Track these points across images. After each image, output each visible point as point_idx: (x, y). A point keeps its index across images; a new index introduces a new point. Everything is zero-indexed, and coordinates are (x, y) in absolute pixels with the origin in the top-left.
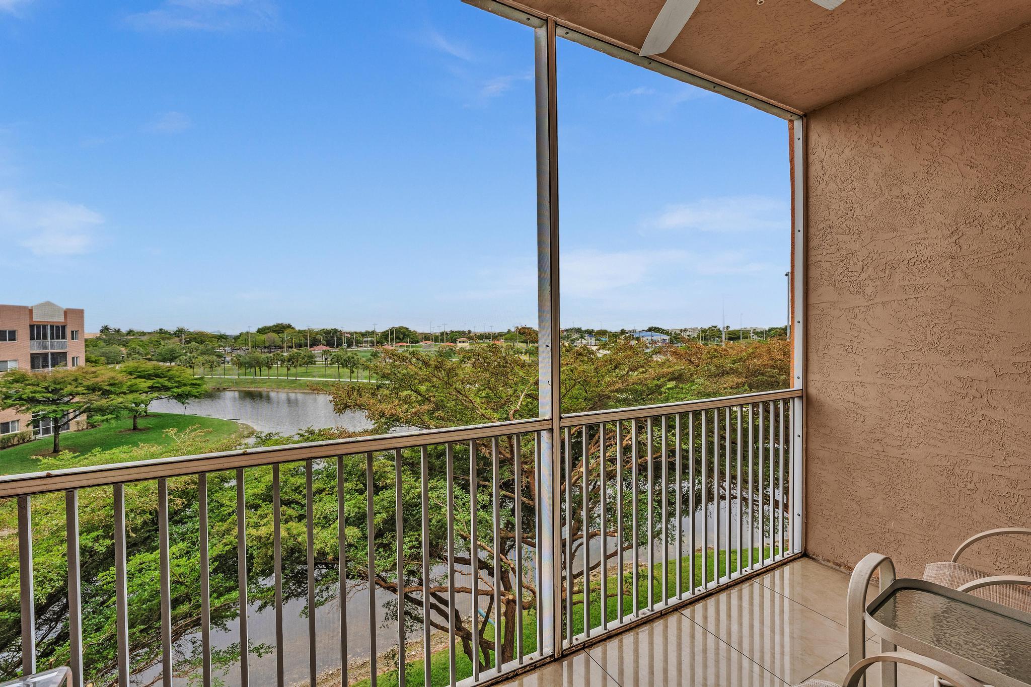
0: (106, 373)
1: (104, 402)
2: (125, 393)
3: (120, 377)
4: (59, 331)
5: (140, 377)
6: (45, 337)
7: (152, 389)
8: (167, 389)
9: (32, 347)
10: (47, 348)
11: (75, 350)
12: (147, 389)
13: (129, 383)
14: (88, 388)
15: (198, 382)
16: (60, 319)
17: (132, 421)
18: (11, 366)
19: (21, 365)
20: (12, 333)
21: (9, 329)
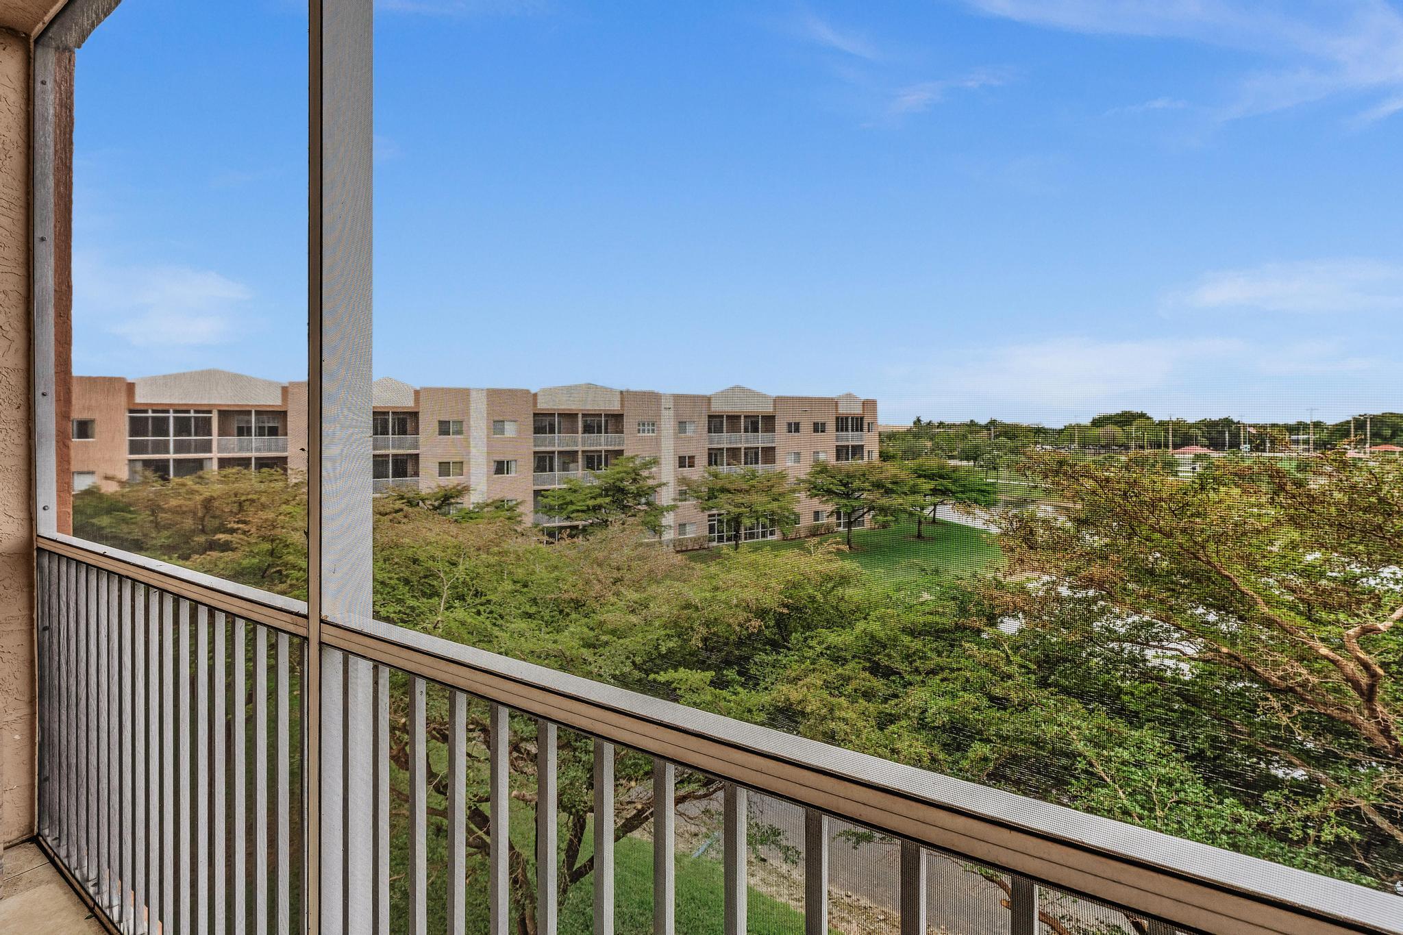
0: (891, 469)
1: (885, 501)
2: (905, 494)
3: (903, 475)
4: (858, 424)
5: (923, 477)
6: (847, 430)
7: (935, 492)
8: (952, 493)
9: (837, 439)
10: (848, 441)
11: (871, 443)
12: (928, 492)
13: (911, 483)
14: (873, 484)
16: (860, 411)
17: (915, 526)
18: (822, 457)
19: (828, 457)
20: (823, 425)
21: (820, 420)
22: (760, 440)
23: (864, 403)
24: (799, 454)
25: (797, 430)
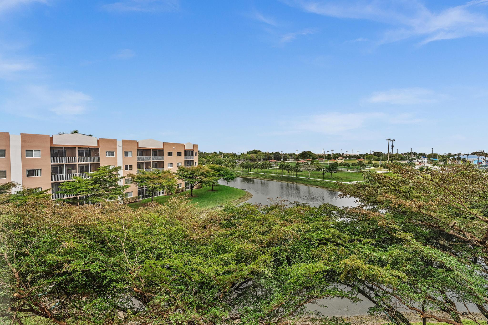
0: (205, 168)
1: (205, 179)
2: (211, 176)
3: (209, 170)
4: (192, 153)
5: (216, 170)
6: (188, 155)
7: (219, 175)
8: (223, 175)
9: (185, 158)
10: (188, 159)
11: (196, 159)
12: (217, 175)
13: (212, 173)
14: (201, 174)
15: (232, 173)
16: (192, 148)
17: (212, 187)
18: (180, 164)
19: (182, 164)
20: (180, 153)
21: (179, 152)
22: (158, 159)
23: (193, 146)
24: (172, 164)
25: (171, 155)
